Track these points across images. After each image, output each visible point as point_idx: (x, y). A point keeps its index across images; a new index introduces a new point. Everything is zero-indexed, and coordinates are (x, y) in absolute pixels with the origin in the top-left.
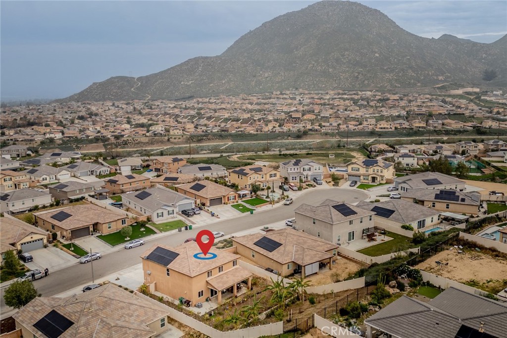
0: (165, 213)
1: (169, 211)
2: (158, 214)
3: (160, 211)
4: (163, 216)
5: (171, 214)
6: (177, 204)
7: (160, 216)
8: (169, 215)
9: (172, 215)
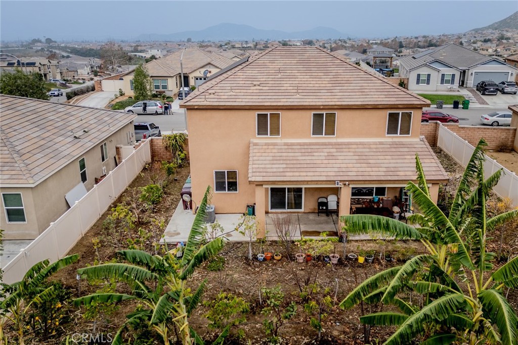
0: (435, 77)
1: (443, 75)
2: (419, 76)
3: (424, 71)
4: (428, 83)
5: (448, 82)
6: (474, 71)
7: (423, 82)
8: (442, 83)
9: (449, 86)
